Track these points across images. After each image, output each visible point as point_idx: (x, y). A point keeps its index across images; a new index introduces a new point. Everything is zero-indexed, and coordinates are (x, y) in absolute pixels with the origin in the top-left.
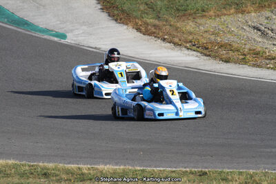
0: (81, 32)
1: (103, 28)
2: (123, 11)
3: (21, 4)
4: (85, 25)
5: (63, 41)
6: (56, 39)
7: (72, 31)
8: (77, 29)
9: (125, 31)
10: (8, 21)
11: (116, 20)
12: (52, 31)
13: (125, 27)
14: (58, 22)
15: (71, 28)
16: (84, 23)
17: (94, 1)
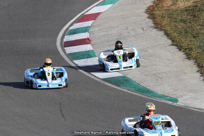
0: (189, 97)
3: (144, 77)
5: (175, 104)
6: (170, 102)
7: (182, 96)
8: (186, 95)
10: (135, 90)
12: (167, 96)
14: (172, 90)
15: (182, 94)
16: (191, 91)
17: (199, 74)
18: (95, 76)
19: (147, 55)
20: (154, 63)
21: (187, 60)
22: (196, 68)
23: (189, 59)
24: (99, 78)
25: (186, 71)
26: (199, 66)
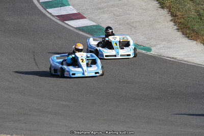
0: (162, 46)
1: (178, 43)
2: (193, 31)
3: (117, 27)
4: (165, 41)
5: (148, 53)
6: (143, 51)
7: (155, 45)
8: (159, 44)
9: (195, 45)
11: (188, 37)
12: (141, 45)
13: (195, 42)
14: (145, 39)
15: (155, 43)
16: (164, 40)
17: (172, 23)
18: (69, 25)
19: (121, 4)
20: (128, 12)
21: (160, 9)
22: (169, 18)
23: (162, 8)
24: (73, 27)
25: (160, 21)
26: (172, 15)
